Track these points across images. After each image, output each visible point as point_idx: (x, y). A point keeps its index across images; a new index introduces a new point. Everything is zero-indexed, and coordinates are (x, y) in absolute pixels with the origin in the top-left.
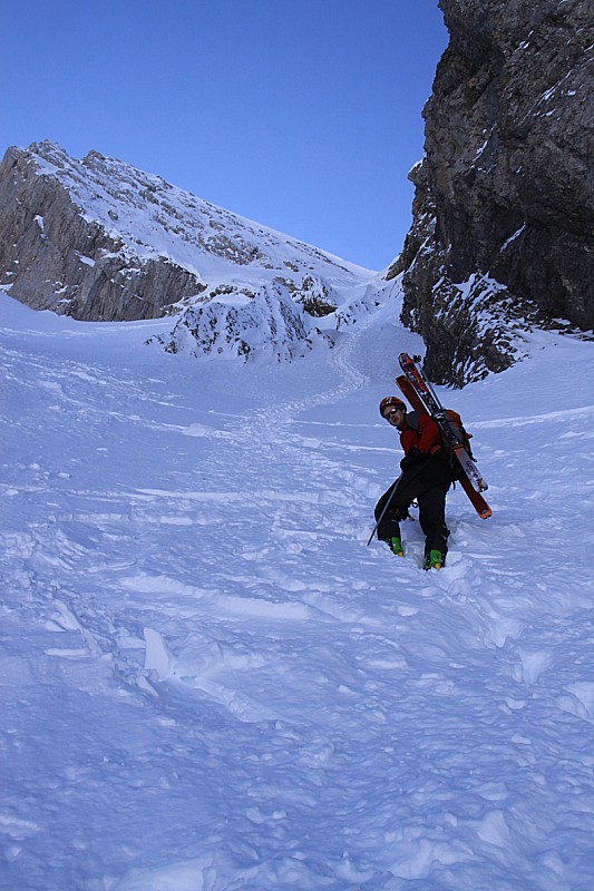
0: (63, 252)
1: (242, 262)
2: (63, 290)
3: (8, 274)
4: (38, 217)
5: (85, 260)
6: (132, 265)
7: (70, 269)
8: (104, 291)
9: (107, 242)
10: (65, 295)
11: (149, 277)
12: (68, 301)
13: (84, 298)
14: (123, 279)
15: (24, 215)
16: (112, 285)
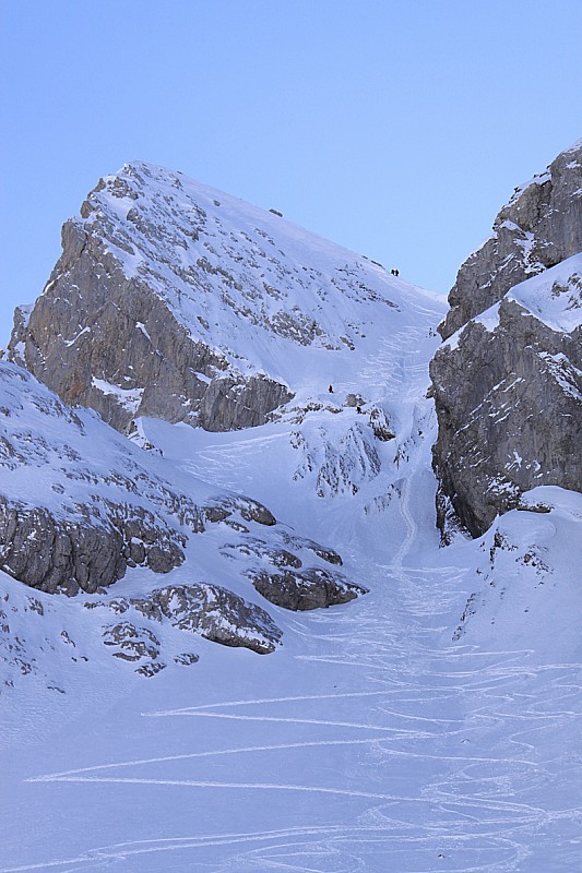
0: (180, 369)
1: (306, 343)
2: (188, 403)
3: (128, 379)
4: (139, 325)
5: (201, 377)
6: (239, 382)
7: (191, 385)
8: (222, 405)
9: (213, 359)
10: (192, 408)
11: (253, 392)
12: (196, 414)
13: (209, 412)
14: (235, 394)
15: (126, 322)
16: (227, 401)
